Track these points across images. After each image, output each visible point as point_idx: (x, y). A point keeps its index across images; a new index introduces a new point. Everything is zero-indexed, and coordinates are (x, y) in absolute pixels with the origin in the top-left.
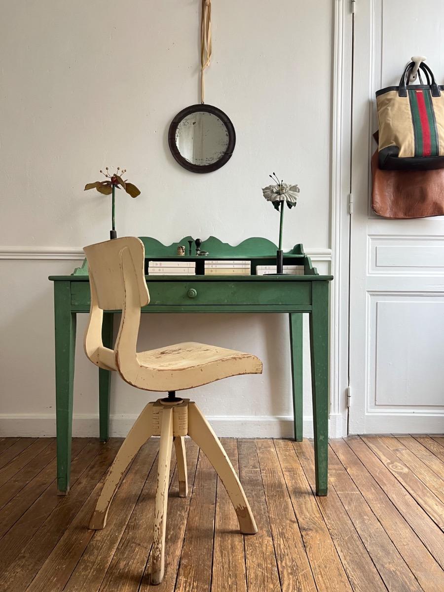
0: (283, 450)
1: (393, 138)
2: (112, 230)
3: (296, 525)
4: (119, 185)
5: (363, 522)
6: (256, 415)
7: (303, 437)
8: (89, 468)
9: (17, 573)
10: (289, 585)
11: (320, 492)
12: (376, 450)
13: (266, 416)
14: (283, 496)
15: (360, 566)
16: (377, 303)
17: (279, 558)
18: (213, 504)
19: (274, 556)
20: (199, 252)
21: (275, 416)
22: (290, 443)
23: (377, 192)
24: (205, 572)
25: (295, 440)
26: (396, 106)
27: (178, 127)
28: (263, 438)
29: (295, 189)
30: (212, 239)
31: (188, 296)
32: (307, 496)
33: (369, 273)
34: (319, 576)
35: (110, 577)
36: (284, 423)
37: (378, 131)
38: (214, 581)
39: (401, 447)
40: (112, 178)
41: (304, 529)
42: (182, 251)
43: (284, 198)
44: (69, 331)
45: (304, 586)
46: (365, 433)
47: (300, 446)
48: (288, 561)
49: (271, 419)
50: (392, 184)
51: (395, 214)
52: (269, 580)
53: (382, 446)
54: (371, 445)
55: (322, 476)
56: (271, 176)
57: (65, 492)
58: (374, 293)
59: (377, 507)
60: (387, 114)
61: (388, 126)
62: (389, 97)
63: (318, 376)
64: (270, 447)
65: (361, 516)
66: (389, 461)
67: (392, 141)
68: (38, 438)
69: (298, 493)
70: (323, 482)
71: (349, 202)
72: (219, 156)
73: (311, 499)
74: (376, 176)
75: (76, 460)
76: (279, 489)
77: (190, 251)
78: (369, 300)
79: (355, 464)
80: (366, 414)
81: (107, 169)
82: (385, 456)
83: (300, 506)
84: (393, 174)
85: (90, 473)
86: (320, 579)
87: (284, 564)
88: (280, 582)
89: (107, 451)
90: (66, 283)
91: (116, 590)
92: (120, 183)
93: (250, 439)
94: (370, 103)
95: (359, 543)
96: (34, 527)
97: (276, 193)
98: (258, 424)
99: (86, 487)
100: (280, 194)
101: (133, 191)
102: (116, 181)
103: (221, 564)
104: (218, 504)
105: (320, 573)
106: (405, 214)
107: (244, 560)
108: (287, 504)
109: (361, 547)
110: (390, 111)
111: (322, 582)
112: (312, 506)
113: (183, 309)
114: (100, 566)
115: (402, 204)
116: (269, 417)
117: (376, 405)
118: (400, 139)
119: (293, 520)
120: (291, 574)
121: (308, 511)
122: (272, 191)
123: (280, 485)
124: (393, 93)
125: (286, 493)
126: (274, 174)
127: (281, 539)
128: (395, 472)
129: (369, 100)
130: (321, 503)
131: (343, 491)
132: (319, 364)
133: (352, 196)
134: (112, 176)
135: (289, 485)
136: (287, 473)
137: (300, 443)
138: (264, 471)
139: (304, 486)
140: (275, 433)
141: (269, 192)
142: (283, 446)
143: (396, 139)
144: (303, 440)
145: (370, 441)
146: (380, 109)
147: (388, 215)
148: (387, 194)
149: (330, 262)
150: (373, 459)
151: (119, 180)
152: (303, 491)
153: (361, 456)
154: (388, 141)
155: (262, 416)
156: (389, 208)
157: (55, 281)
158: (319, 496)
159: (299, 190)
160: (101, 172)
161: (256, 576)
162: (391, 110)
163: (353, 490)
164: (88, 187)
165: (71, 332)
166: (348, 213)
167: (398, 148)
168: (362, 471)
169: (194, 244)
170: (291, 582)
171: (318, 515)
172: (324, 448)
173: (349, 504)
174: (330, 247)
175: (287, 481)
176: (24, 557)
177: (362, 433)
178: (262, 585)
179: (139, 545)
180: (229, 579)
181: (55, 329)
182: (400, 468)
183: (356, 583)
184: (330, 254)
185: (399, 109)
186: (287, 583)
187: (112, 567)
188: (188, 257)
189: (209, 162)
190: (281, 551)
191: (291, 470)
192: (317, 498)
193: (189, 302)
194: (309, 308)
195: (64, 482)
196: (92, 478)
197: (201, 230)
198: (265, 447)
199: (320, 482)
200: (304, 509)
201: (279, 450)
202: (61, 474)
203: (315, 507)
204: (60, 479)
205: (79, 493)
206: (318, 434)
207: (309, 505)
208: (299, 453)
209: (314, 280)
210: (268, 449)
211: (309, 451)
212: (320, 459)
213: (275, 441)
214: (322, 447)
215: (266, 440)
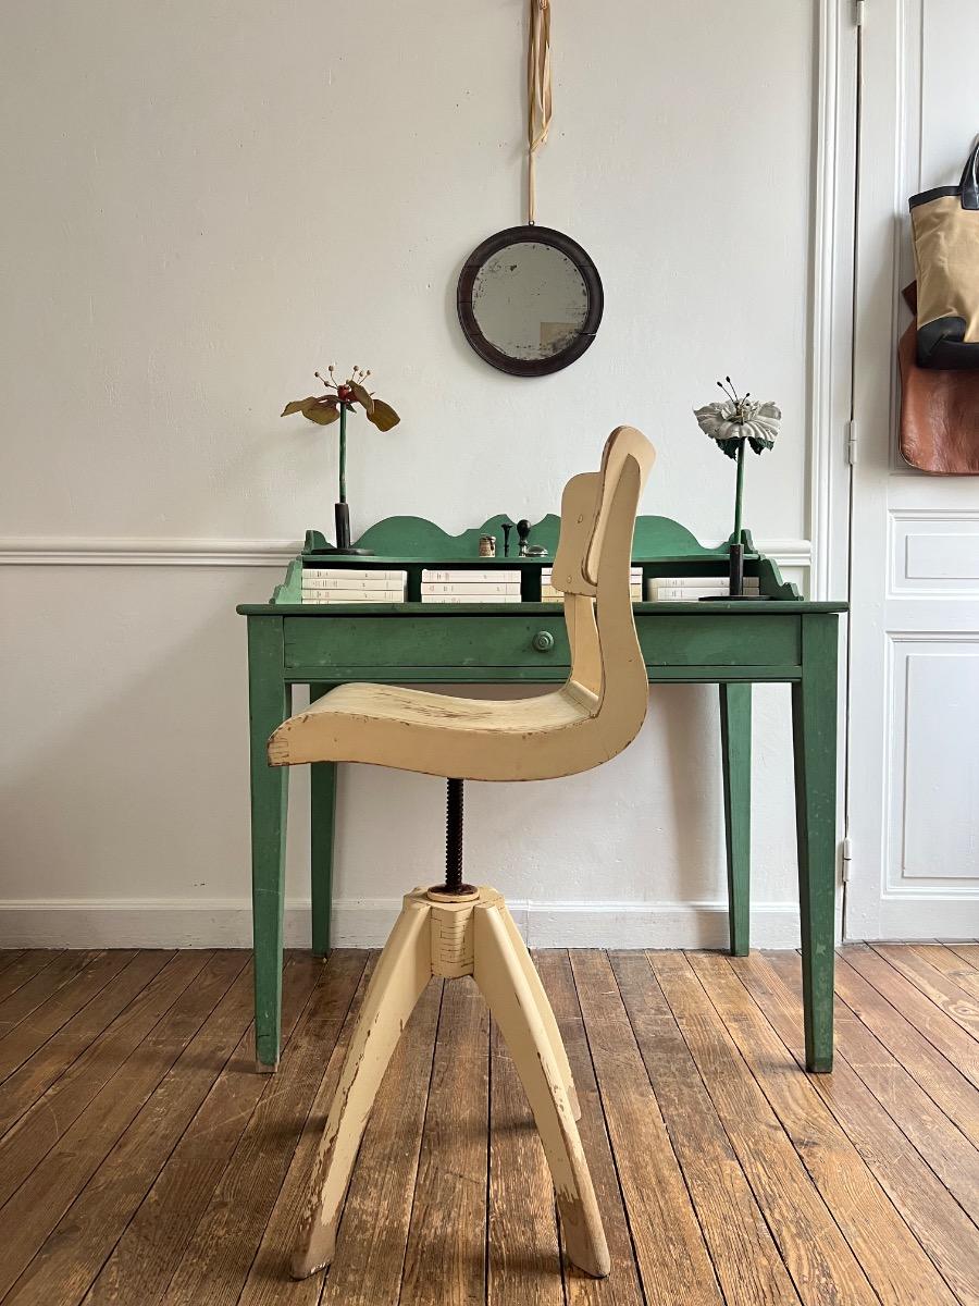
0: (711, 976)
1: (951, 300)
2: (338, 502)
3: (781, 1135)
4: (356, 405)
5: (922, 1125)
6: (645, 900)
7: (750, 946)
8: (305, 1018)
9: (219, 1238)
10: (800, 1258)
11: (816, 1063)
12: (911, 974)
13: (669, 903)
14: (740, 1075)
15: (939, 1219)
16: (907, 659)
17: (763, 1203)
19: (753, 1199)
20: (525, 549)
21: (686, 903)
22: (722, 960)
23: (911, 416)
24: (617, 1233)
25: (732, 953)
26: (957, 230)
27: (479, 275)
28: (661, 950)
29: (770, 410)
30: (551, 521)
31: (536, 647)
32: (788, 1074)
33: (891, 594)
34: (859, 1240)
35: (418, 1244)
36: (706, 917)
37: (915, 282)
38: (640, 1251)
39: (963, 968)
40: (341, 389)
41: (802, 1144)
42: (489, 546)
45: (831, 1261)
46: (881, 937)
47: (745, 965)
48: (784, 1209)
49: (681, 909)
50: (942, 398)
51: (950, 464)
52: (757, 1249)
53: (923, 966)
54: (897, 963)
55: (823, 1031)
57: (273, 1065)
58: (901, 637)
59: (944, 1095)
60: (936, 246)
61: (939, 274)
62: (940, 210)
63: (813, 817)
64: (681, 969)
65: (914, 1114)
66: (946, 998)
67: (949, 307)
68: (178, 950)
69: (771, 1066)
70: (824, 1044)
71: (849, 439)
72: (568, 339)
73: (799, 1079)
74: (910, 382)
76: (725, 1059)
77: (506, 546)
78: (891, 652)
79: (874, 1005)
80: (883, 897)
81: (331, 369)
82: (934, 987)
83: (779, 1093)
84: (945, 376)
85: (312, 1025)
86: (863, 1245)
87: (777, 1216)
88: (780, 1253)
89: (333, 978)
90: (273, 620)
91: (439, 1271)
92: (356, 400)
93: (634, 951)
94: (896, 222)
95: (924, 1170)
96: (226, 1141)
98: (650, 918)
99: (312, 1055)
101: (384, 417)
102: (350, 394)
103: (646, 1217)
104: (603, 1091)
105: (858, 1233)
106: (972, 465)
107: (691, 1209)
108: (751, 1091)
109: (931, 1178)
110: (942, 241)
111: (867, 1252)
112: (805, 1095)
113: (522, 676)
114: (392, 1222)
115: (963, 441)
116: (673, 903)
117: (903, 877)
118: (969, 301)
119: (773, 1123)
120: (799, 1235)
121: (799, 1105)
122: (719, 417)
123: (725, 1051)
124: (949, 201)
125: (742, 1067)
127: (759, 1166)
128: (965, 1021)
129: (893, 214)
130: (821, 1086)
131: (862, 1062)
132: (815, 792)
133: (857, 425)
134: (343, 384)
135: (745, 1050)
136: (735, 1025)
137: (744, 958)
138: (684, 1021)
140: (688, 938)
141: (711, 418)
142: (708, 966)
143: (959, 303)
144: (751, 954)
145: (893, 956)
146: (919, 236)
147: (934, 468)
148: (931, 421)
149: (806, 569)
150: (910, 993)
151: (357, 395)
152: (776, 1061)
153: (882, 986)
154: (940, 306)
155: (659, 903)
156: (936, 452)
157: (250, 615)
158: (815, 1073)
159: (779, 413)
160: (316, 375)
161: (727, 1241)
162: (945, 237)
163: (884, 1060)
164: (291, 408)
166: (845, 463)
167: (963, 321)
168: (895, 1020)
169: (514, 532)
170: (803, 1252)
171: (824, 1114)
172: (825, 970)
173: (884, 1090)
174: (807, 537)
175: (735, 1038)
176: (224, 1204)
177: (874, 938)
178: (744, 1261)
179: (461, 1177)
180: (671, 1247)
181: (251, 718)
182: (972, 1012)
183: (938, 1252)
184: (808, 552)
185: (964, 235)
186: (795, 1255)
187: (417, 1223)
188: (502, 558)
189: (544, 352)
190: (764, 1189)
191: (739, 1018)
192: (812, 1077)
193: (536, 659)
194: (796, 671)
195: (269, 1046)
196: (319, 1037)
197: (528, 501)
198: (672, 969)
199: (817, 1042)
200: (790, 1101)
201: (704, 975)
202: (263, 1028)
203: (812, 1096)
204: (262, 1039)
205: (301, 1068)
206: (813, 940)
207: (799, 1094)
208: (747, 981)
209: (806, 610)
210: (680, 973)
211: (769, 977)
212: (816, 993)
213: (688, 955)
214: (822, 968)
215: (669, 952)
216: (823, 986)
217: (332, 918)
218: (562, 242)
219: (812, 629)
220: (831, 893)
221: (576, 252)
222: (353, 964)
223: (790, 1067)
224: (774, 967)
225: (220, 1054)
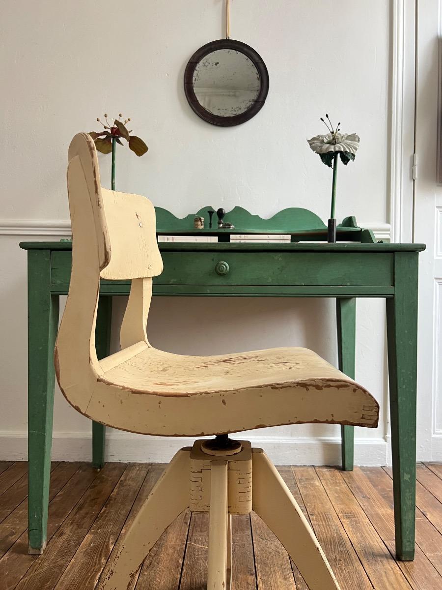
0: (331, 484)
4: (121, 139)
6: (291, 435)
7: (354, 464)
8: (75, 509)
11: (403, 554)
13: (305, 438)
14: (351, 561)
18: (252, 575)
20: (221, 225)
21: (316, 438)
22: (337, 473)
25: (343, 469)
27: (197, 68)
28: (301, 466)
29: (354, 137)
30: (238, 210)
31: (218, 273)
32: (385, 561)
33: (437, 256)
36: (328, 447)
40: (113, 128)
42: (200, 223)
43: (340, 148)
44: (48, 321)
46: (432, 460)
47: (351, 477)
49: (312, 441)
55: (408, 532)
56: (322, 119)
57: (40, 550)
63: (402, 387)
64: (313, 479)
68: (15, 462)
69: (373, 556)
70: (408, 541)
71: (413, 164)
72: (248, 105)
73: (392, 566)
75: (60, 495)
76: (342, 549)
77: (210, 224)
78: (437, 290)
79: (434, 505)
80: (433, 436)
81: (106, 116)
83: (379, 578)
85: (77, 516)
89: (101, 482)
90: (44, 252)
92: (122, 136)
93: (284, 466)
94: (439, 40)
97: (329, 143)
98: (295, 447)
99: (70, 540)
100: (333, 144)
101: (138, 146)
102: (118, 131)
104: (259, 575)
108: (361, 576)
112: (397, 579)
113: (208, 291)
116: (308, 438)
122: (322, 142)
123: (341, 542)
125: (354, 556)
126: (327, 116)
129: (437, 36)
130: (408, 572)
131: (433, 552)
133: (417, 157)
134: (112, 125)
135: (354, 541)
136: (347, 521)
137: (350, 472)
138: (314, 517)
139: (376, 543)
140: (317, 458)
141: (319, 144)
142: (329, 477)
144: (354, 469)
149: (388, 240)
151: (121, 130)
152: (375, 551)
155: (300, 437)
157: (28, 249)
158: (403, 561)
159: (359, 139)
160: (98, 120)
165: (51, 322)
166: (410, 179)
169: (215, 216)
172: (410, 492)
174: (388, 222)
175: (348, 533)
177: (428, 461)
181: (29, 317)
184: (389, 230)
188: (208, 230)
189: (234, 113)
191: (349, 515)
192: (401, 564)
193: (218, 281)
194: (390, 290)
195: (37, 537)
196: (79, 526)
197: (224, 199)
198: (307, 479)
199: (404, 541)
200: (387, 584)
201: (327, 483)
202: (33, 524)
203: (402, 581)
204: (34, 531)
205: (59, 551)
206: (402, 471)
207: (392, 578)
208: (354, 489)
209: (398, 249)
210: (312, 482)
211: (366, 486)
212: (404, 507)
213: (317, 470)
214: (408, 491)
215: (305, 468)
216: (409, 503)
217: (106, 444)
218: (245, 49)
219: (401, 262)
220: (413, 439)
221: (253, 54)
222: (116, 472)
223: (386, 556)
224: (369, 478)
225: (11, 538)
